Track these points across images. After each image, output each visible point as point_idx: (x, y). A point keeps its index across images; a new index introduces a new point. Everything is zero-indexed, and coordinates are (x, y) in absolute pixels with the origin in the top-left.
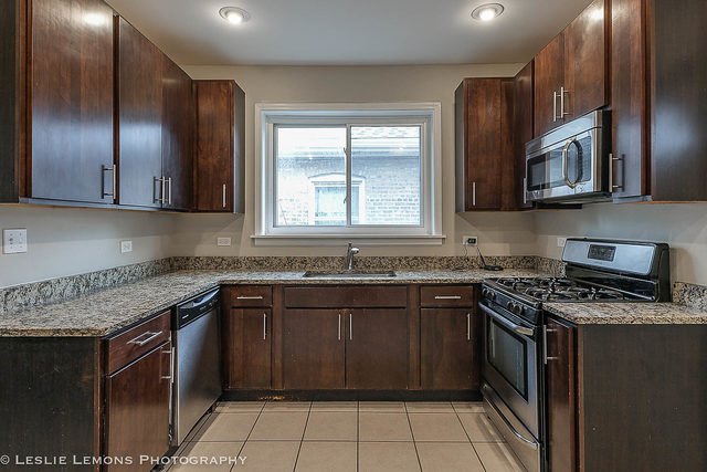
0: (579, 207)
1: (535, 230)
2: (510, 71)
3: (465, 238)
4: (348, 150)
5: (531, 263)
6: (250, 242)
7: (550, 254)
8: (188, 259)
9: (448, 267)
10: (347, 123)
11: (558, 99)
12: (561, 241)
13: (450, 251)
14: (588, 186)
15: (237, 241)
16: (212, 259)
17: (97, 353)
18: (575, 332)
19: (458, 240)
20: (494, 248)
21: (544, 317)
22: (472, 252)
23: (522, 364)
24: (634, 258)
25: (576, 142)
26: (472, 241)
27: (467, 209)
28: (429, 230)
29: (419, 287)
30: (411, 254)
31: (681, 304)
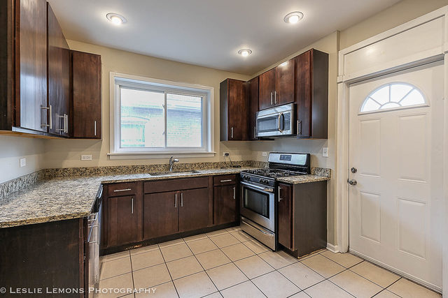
0: (273, 139)
1: (251, 149)
2: (246, 79)
3: (224, 153)
4: (165, 106)
5: (250, 163)
6: (106, 158)
7: (258, 159)
8: (57, 170)
9: (217, 167)
10: (165, 91)
11: (274, 96)
12: (265, 154)
13: (217, 160)
14: (289, 132)
15: (96, 157)
16: (78, 169)
17: (81, 228)
18: (292, 187)
19: (221, 154)
20: (236, 158)
21: (277, 183)
22: (227, 160)
23: (266, 204)
24: (299, 159)
25: (282, 114)
26: (227, 155)
27: (229, 140)
28: (207, 149)
29: (213, 176)
30: (201, 161)
31: (314, 175)
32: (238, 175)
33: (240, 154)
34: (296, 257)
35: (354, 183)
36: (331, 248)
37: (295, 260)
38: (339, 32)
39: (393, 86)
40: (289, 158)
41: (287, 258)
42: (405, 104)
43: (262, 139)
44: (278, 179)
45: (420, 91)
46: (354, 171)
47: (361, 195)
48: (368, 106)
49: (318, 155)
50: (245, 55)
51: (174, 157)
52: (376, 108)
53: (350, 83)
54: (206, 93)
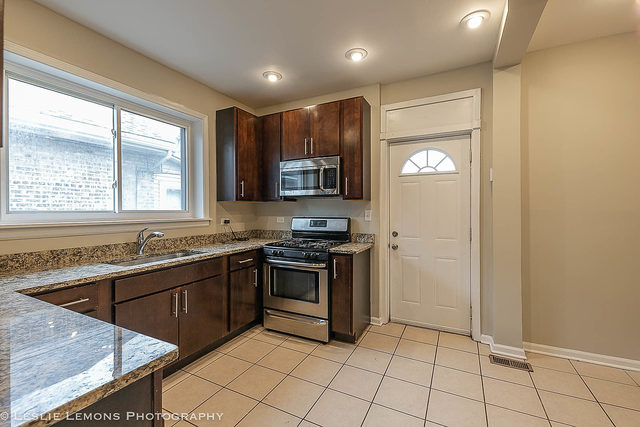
0: (295, 200)
3: (223, 220)
5: (257, 234)
7: (270, 227)
9: (214, 242)
13: (213, 230)
18: (352, 259)
19: (218, 222)
20: (238, 227)
22: (227, 229)
23: (314, 286)
24: (335, 225)
26: (226, 222)
27: (237, 199)
28: (194, 215)
29: (229, 257)
30: (189, 234)
31: (356, 242)
32: (261, 250)
33: (242, 221)
34: (353, 342)
35: (395, 248)
36: (374, 321)
37: (354, 346)
38: (381, 85)
39: (430, 152)
40: (324, 224)
41: (343, 347)
42: (440, 169)
43: (287, 199)
44: (332, 250)
45: (452, 160)
46: (395, 234)
47: (403, 260)
48: (409, 168)
49: (359, 219)
50: (273, 79)
51: (150, 227)
52: (414, 170)
53: (391, 142)
54: (192, 123)
